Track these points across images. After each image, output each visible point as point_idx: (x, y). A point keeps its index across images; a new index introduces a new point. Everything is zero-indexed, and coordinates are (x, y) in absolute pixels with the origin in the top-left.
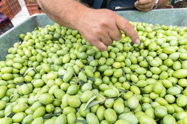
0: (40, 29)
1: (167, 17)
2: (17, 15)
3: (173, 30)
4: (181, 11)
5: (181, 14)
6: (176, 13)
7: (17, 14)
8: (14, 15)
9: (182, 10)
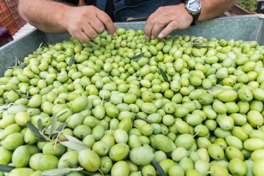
0: (50, 46)
1: (227, 28)
2: (22, 28)
3: (234, 46)
4: (247, 19)
5: (247, 23)
6: (239, 22)
7: (22, 26)
8: (19, 29)
9: (249, 18)
